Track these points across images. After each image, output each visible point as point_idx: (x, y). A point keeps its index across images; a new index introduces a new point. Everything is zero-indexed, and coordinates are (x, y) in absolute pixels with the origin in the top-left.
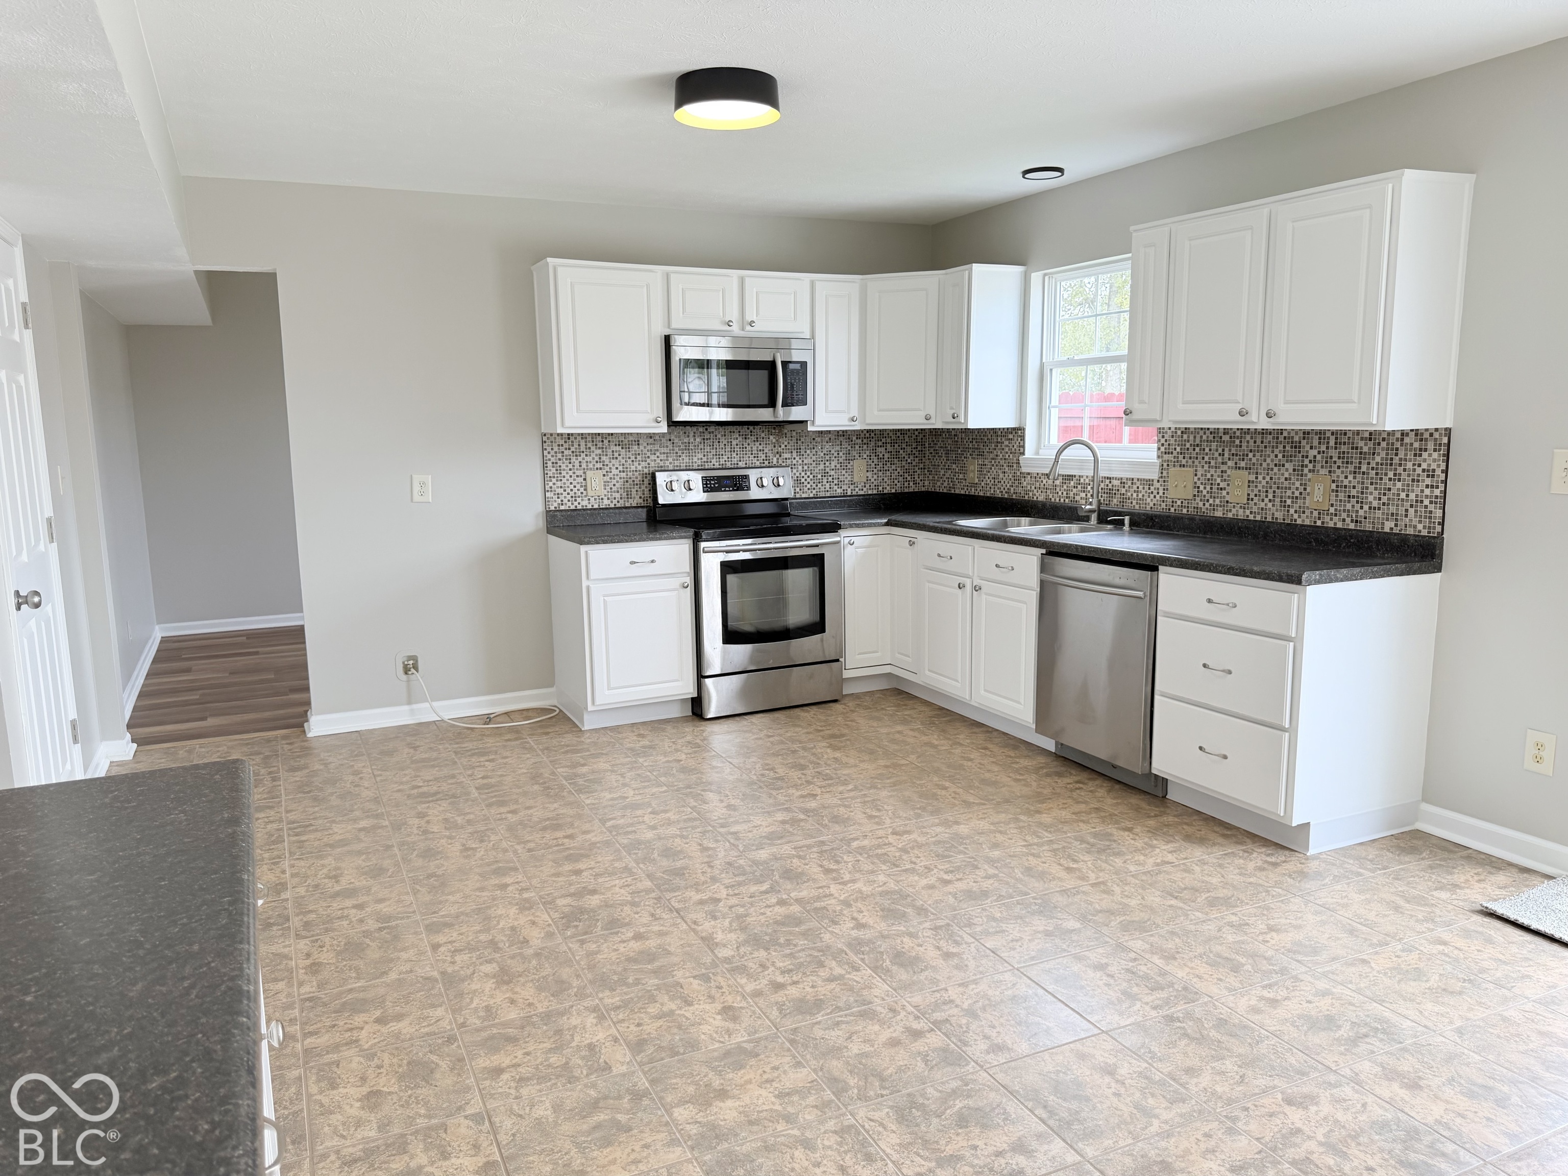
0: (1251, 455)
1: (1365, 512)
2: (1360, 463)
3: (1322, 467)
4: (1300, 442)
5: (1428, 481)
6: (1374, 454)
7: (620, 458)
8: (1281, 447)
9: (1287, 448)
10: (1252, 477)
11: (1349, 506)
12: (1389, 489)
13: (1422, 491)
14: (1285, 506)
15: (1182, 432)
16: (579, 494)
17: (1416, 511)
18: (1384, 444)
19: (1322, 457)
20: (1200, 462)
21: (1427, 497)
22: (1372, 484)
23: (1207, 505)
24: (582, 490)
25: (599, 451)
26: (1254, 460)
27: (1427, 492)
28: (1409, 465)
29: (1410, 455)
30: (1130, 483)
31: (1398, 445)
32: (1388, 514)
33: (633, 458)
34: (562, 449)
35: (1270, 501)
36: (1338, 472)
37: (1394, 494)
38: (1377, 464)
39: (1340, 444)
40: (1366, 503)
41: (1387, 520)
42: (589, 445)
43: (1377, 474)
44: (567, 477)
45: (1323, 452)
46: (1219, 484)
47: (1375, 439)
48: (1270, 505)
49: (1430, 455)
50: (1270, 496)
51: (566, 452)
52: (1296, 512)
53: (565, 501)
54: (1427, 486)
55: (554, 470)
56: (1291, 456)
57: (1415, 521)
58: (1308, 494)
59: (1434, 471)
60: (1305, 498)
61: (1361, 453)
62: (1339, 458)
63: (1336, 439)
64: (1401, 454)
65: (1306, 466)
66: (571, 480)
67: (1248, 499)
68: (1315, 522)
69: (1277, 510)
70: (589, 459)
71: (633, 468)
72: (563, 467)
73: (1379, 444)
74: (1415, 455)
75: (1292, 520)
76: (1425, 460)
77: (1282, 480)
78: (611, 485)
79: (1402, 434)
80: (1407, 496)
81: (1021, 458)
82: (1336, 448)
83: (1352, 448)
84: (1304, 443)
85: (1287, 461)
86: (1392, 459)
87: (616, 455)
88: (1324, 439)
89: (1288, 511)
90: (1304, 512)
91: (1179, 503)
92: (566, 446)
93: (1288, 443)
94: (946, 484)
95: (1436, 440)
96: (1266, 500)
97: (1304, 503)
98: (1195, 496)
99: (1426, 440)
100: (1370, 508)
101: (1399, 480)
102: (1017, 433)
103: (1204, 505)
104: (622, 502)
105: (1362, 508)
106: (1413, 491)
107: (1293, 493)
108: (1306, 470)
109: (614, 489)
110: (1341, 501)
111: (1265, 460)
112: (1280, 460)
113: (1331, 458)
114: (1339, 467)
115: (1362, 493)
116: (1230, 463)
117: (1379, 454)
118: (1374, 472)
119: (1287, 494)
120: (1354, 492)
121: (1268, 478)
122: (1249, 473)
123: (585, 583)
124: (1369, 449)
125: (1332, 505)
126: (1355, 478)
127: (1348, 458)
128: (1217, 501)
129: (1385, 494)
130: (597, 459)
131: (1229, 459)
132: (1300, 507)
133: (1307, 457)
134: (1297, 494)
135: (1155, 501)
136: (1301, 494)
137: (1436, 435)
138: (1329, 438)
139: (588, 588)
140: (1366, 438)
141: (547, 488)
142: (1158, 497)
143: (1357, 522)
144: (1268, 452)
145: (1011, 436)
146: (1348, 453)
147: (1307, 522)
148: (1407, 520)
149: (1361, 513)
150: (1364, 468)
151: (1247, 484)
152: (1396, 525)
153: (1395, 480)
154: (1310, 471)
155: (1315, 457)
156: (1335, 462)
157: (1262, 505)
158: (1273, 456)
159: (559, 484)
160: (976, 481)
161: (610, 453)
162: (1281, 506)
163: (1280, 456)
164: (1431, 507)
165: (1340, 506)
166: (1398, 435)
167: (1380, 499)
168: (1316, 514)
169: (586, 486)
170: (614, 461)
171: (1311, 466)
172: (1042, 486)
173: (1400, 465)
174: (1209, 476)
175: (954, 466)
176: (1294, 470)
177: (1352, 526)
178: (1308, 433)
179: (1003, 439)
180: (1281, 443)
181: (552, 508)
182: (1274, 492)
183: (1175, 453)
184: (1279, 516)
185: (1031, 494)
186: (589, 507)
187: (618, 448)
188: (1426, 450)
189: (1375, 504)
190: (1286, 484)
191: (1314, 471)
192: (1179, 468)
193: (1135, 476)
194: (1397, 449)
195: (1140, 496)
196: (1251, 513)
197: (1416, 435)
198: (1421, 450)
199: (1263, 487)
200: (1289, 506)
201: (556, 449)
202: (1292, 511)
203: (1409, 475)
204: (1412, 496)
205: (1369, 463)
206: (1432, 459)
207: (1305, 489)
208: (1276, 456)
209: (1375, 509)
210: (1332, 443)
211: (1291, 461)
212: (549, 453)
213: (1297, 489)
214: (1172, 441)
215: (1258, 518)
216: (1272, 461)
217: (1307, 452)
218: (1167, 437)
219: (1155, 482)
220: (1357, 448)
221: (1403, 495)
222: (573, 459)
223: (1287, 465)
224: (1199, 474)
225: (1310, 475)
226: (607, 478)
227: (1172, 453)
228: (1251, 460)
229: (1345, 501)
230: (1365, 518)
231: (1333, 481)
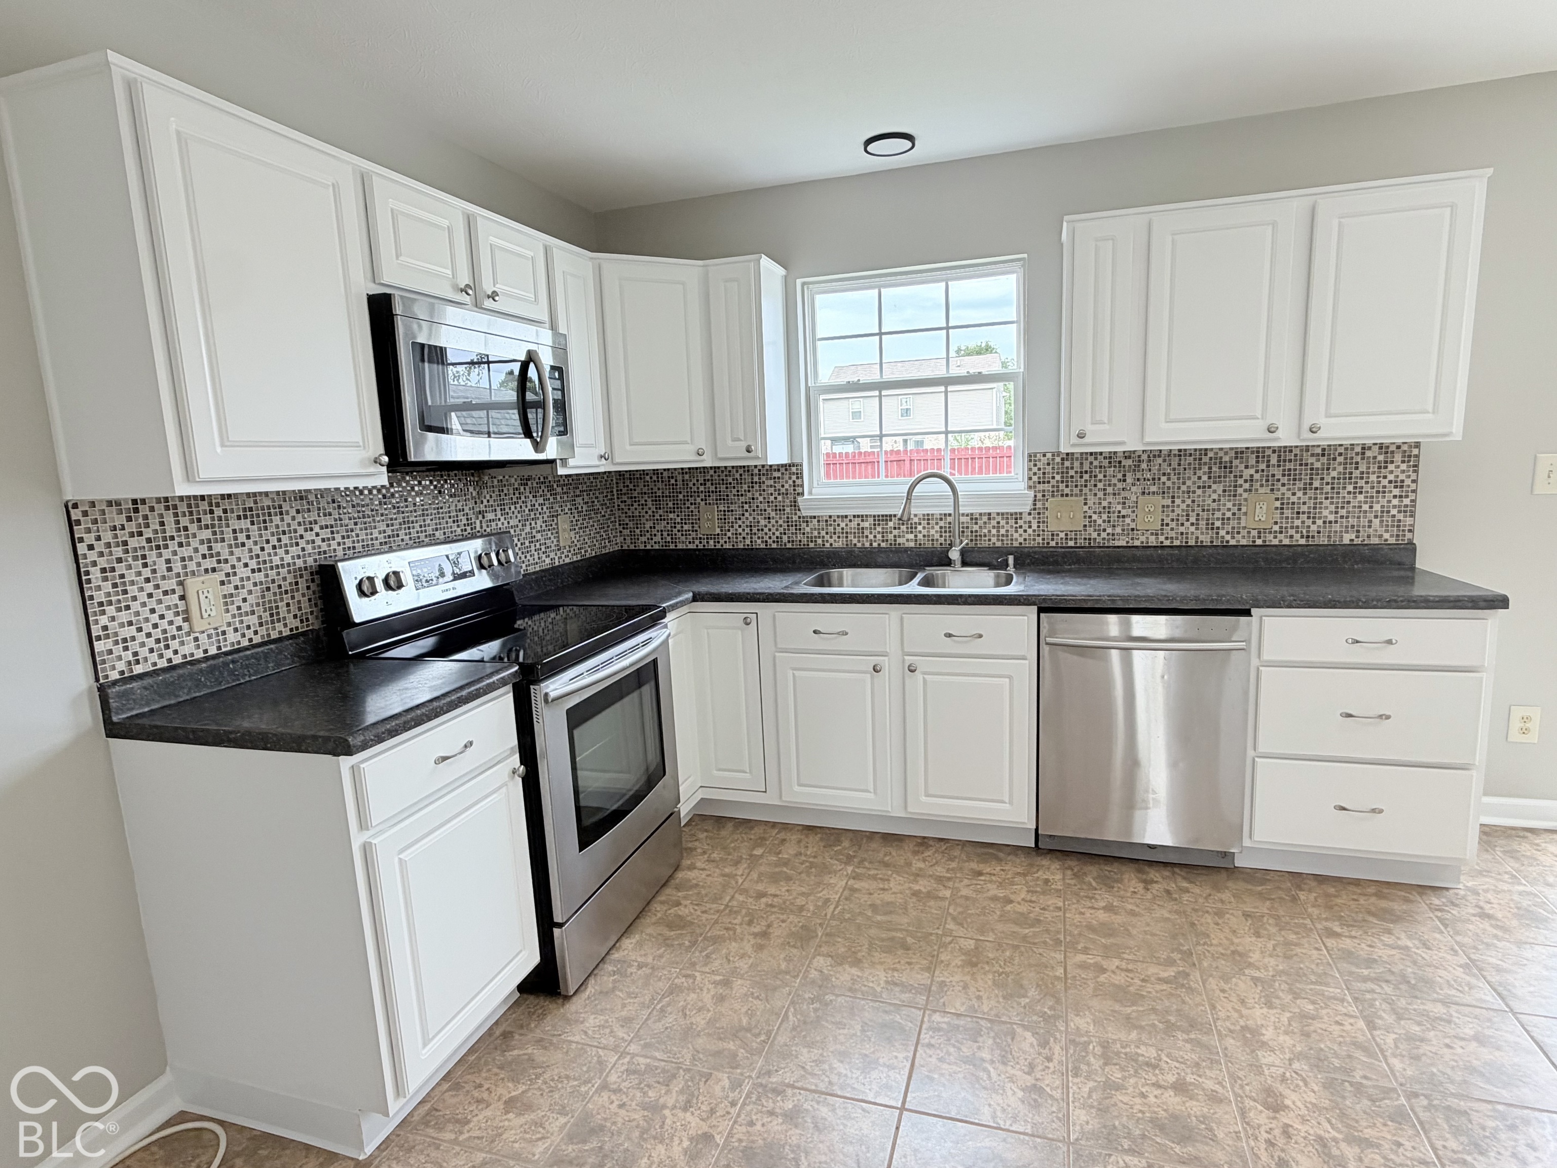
0: (1164, 479)
1: (1319, 527)
2: (1311, 479)
3: (1262, 486)
4: (1231, 462)
5: (1396, 492)
6: (1328, 469)
7: (249, 543)
8: (1206, 469)
9: (1214, 469)
10: (1169, 502)
11: (1297, 523)
12: (1349, 502)
13: (1389, 502)
14: (1212, 529)
15: (1063, 459)
16: (172, 631)
17: (1381, 522)
18: (1340, 459)
19: (1262, 476)
20: (1091, 490)
21: (1394, 507)
22: (1327, 498)
23: (1104, 535)
24: (179, 621)
25: (206, 534)
26: (1169, 484)
27: (1395, 502)
28: (1373, 478)
29: (1374, 468)
30: (985, 518)
31: (1359, 458)
32: (1347, 527)
33: (274, 541)
34: (123, 536)
35: (1192, 524)
36: (1283, 489)
37: (1354, 507)
38: (1334, 478)
39: (1285, 461)
40: (1320, 518)
41: (1347, 532)
42: (185, 521)
43: (1333, 488)
44: (142, 596)
45: (1263, 471)
46: (1119, 512)
47: (1329, 455)
48: (1193, 529)
49: (1398, 467)
50: (1193, 519)
51: (133, 543)
52: (1228, 533)
53: (144, 652)
54: (1395, 497)
55: (107, 586)
56: (1220, 477)
57: (1381, 531)
58: (1245, 514)
59: (1402, 481)
60: (1239, 519)
61: (1312, 469)
62: (1284, 475)
63: (1279, 456)
64: (1363, 467)
65: (1241, 486)
66: (152, 603)
67: (1162, 525)
68: (1254, 542)
69: (1202, 533)
70: (186, 552)
71: (276, 561)
72: (130, 576)
73: (1335, 459)
74: (1380, 467)
75: (1222, 542)
76: (1391, 472)
77: (1210, 502)
78: (238, 601)
79: (1363, 448)
80: (1371, 507)
81: (799, 499)
82: (1279, 466)
83: (1301, 465)
84: (1236, 462)
85: (1215, 482)
86: (1351, 473)
87: (242, 538)
88: (1264, 457)
89: (1217, 533)
90: (1238, 533)
91: (1062, 535)
92: (132, 527)
93: (1215, 464)
94: (658, 538)
95: (1405, 451)
96: (1187, 524)
97: (1239, 523)
98: (1085, 526)
99: (1393, 452)
100: (1325, 522)
101: (1361, 493)
102: (791, 470)
103: (1099, 535)
104: (262, 631)
105: (1314, 523)
106: (1378, 502)
107: (1224, 514)
108: (1240, 490)
109: (246, 607)
110: (1287, 518)
111: (1184, 483)
112: (1204, 482)
113: (1273, 475)
114: (1283, 485)
115: (1315, 508)
116: (1134, 489)
117: (1334, 469)
118: (1329, 486)
119: (1215, 516)
120: (1304, 508)
121: (1189, 502)
122: (1163, 498)
123: (357, 840)
124: (1323, 464)
125: (1276, 523)
126: (1305, 494)
127: (1295, 475)
128: (1118, 530)
129: (1343, 508)
130: (203, 549)
131: (1133, 485)
132: (1233, 528)
133: (1241, 476)
134: (1229, 514)
135: (1026, 536)
136: (1234, 514)
137: (1405, 448)
138: (1269, 456)
139: (366, 849)
140: (1318, 455)
141: (96, 631)
142: (1030, 531)
143: (1308, 537)
144: (1189, 473)
145: (776, 474)
146: (1295, 470)
147: (1244, 542)
148: (1371, 530)
149: (1314, 528)
150: (1316, 484)
151: (1161, 509)
152: (1357, 537)
153: (1355, 493)
154: (1245, 491)
155: (1252, 476)
156: (1278, 480)
157: (1182, 529)
158: (1195, 478)
159: (124, 616)
160: (718, 531)
161: (229, 535)
162: (1207, 529)
163: (1205, 478)
164: (1401, 516)
165: (1287, 523)
166: (1358, 449)
167: (1336, 513)
168: (1254, 533)
169: (186, 611)
170: (237, 552)
171: (1247, 486)
172: (839, 529)
173: (1362, 478)
174: (1105, 504)
175: (671, 516)
176: (1224, 491)
177: (1303, 542)
178: (1242, 452)
179: (764, 478)
180: (1205, 464)
181: (114, 675)
182: (1198, 515)
183: (1053, 482)
184: (1205, 539)
185: (820, 541)
186: (199, 654)
187: (245, 524)
188: (1392, 462)
189: (1331, 518)
190: (1215, 505)
191: (1250, 490)
192: (1060, 498)
193: (993, 510)
194: (1357, 463)
195: (1003, 531)
196: (1167, 538)
197: (1381, 448)
198: (1386, 462)
199: (1183, 510)
200: (1218, 528)
201: (107, 536)
202: (1222, 533)
203: (1373, 488)
204: (1377, 507)
205: (1322, 479)
206: (1398, 470)
207: (1239, 510)
208: (1200, 478)
209: (1330, 522)
210: (1274, 460)
211: (1220, 482)
212: (91, 547)
213: (1229, 510)
214: (1049, 469)
215: (1177, 543)
216: (1194, 483)
217: (1241, 471)
218: (1039, 465)
219: (1025, 516)
220: (1306, 465)
221: (1366, 507)
222: (152, 556)
223: (1214, 487)
224: (1090, 503)
225: (1245, 495)
226: (229, 589)
227: (1048, 482)
228: (1164, 483)
229: (1292, 518)
230: (1319, 532)
231: (1277, 499)
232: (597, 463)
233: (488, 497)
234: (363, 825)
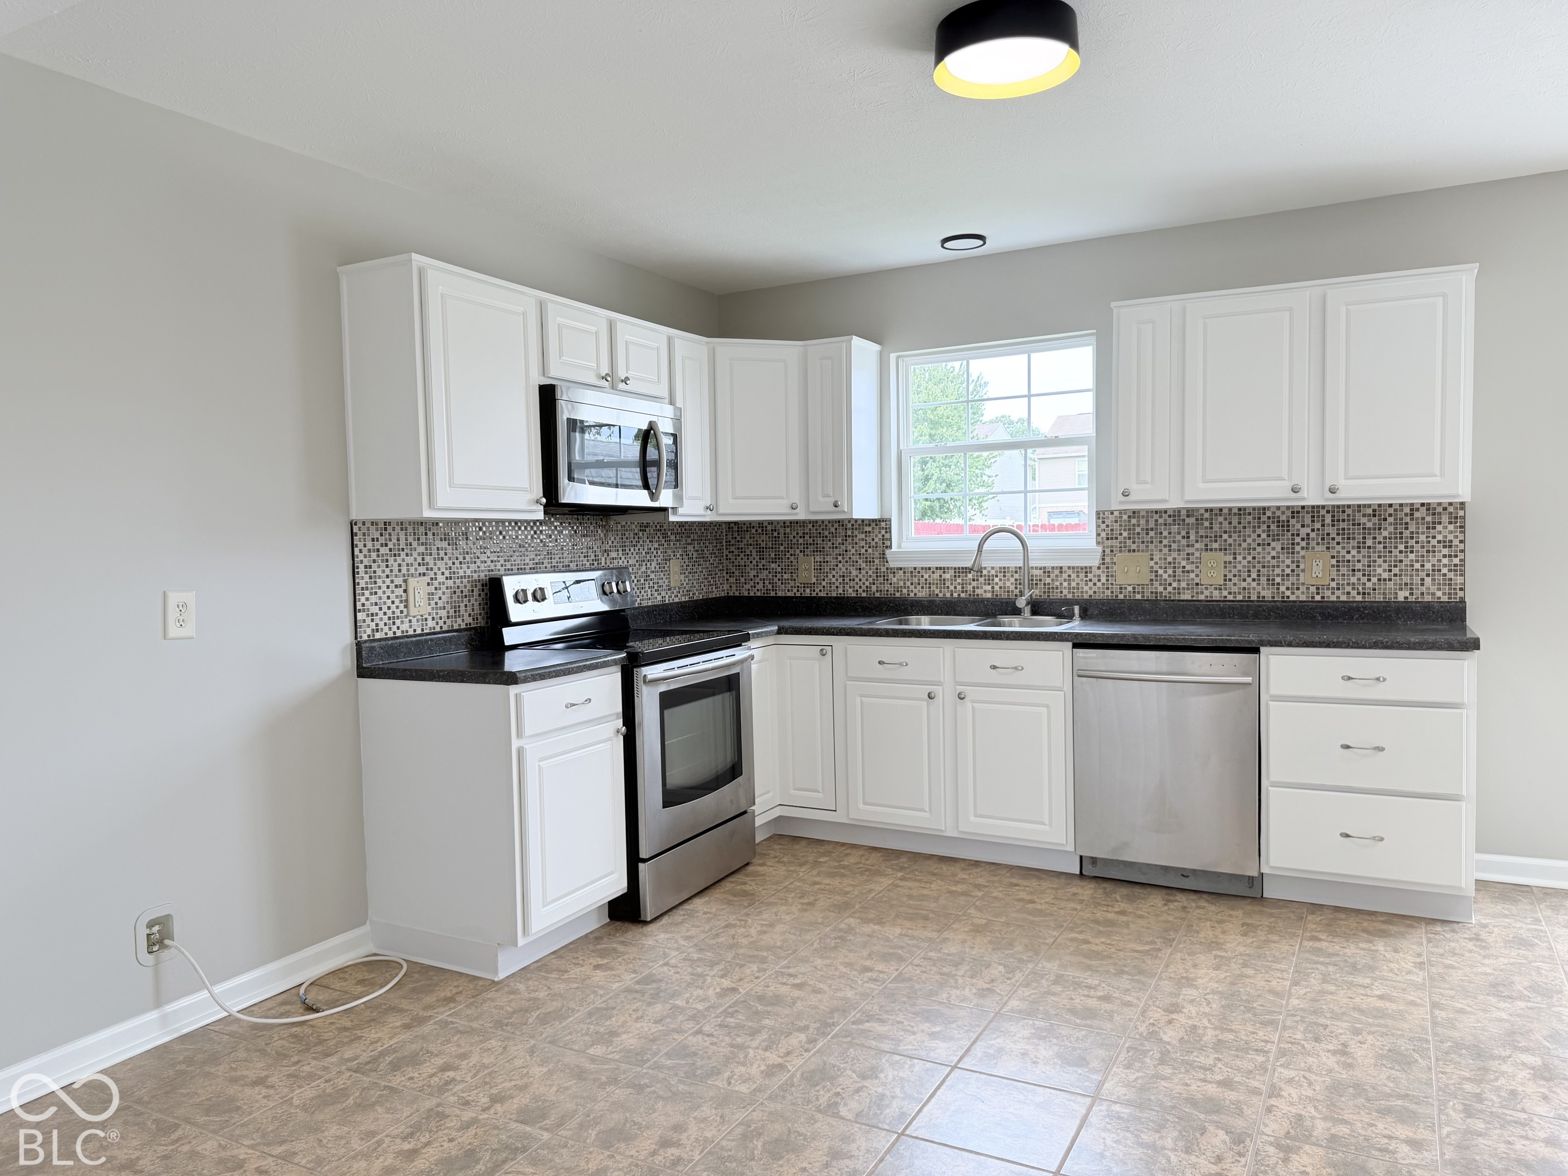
0: (1225, 536)
1: (1374, 584)
2: (1364, 538)
3: (1318, 544)
4: (1288, 521)
5: (1446, 551)
6: (1380, 529)
7: (446, 558)
8: (1264, 527)
9: (1272, 528)
10: (1230, 558)
11: (1353, 580)
12: (1401, 561)
13: (1439, 561)
14: (1273, 584)
15: (1129, 517)
16: (398, 613)
17: (1433, 580)
18: (1391, 520)
19: (1318, 535)
20: (1156, 546)
21: (1445, 566)
22: (1380, 557)
23: (1170, 589)
24: (402, 606)
25: (421, 549)
26: (1230, 541)
27: (1445, 561)
28: (1423, 538)
29: (1423, 528)
30: (1057, 572)
31: (1408, 519)
32: (1400, 584)
33: (461, 559)
34: (377, 545)
35: (1254, 580)
36: (1338, 548)
37: (1406, 565)
38: (1385, 538)
39: (1338, 521)
40: (1374, 576)
41: (1401, 589)
42: (410, 539)
43: (1385, 547)
44: (384, 588)
45: (1318, 530)
46: (1184, 567)
47: (1380, 515)
48: (1254, 584)
49: (1445, 528)
50: (1254, 575)
51: (383, 550)
52: (1288, 589)
53: (381, 625)
54: (1445, 556)
55: (367, 577)
56: (1278, 535)
57: (1433, 589)
58: (1303, 571)
59: (1451, 541)
60: (1298, 575)
61: (1364, 529)
62: (1338, 534)
63: (1333, 516)
64: (1412, 527)
65: (1298, 544)
66: (388, 593)
67: (1225, 580)
68: (1313, 597)
69: (1263, 589)
70: (409, 560)
71: (461, 573)
72: (379, 573)
73: (1385, 520)
74: (1428, 528)
75: (1283, 597)
76: (1440, 532)
77: (1268, 558)
78: (436, 598)
79: (1412, 510)
80: (1423, 566)
81: (887, 552)
82: (1334, 525)
83: (1354, 525)
84: (1293, 522)
85: (1273, 540)
86: (1401, 533)
87: (442, 553)
88: (1318, 517)
89: (1278, 589)
90: (1298, 589)
91: (1130, 589)
92: (382, 540)
93: (1273, 522)
94: (760, 586)
95: (1451, 513)
96: (1249, 580)
97: (1298, 580)
98: (1152, 580)
99: (1440, 514)
100: (1379, 580)
101: (1412, 552)
102: (881, 525)
103: (1165, 589)
104: (449, 622)
105: (1369, 580)
106: (1429, 561)
107: (1283, 571)
108: (1298, 548)
109: (440, 604)
110: (1343, 575)
111: (1245, 541)
112: (1264, 540)
113: (1328, 534)
114: (1338, 543)
115: (1369, 566)
116: (1197, 546)
117: (1385, 529)
118: (1382, 546)
119: (1275, 573)
120: (1359, 566)
121: (1250, 558)
122: (1225, 554)
123: (515, 744)
124: (1374, 524)
125: (1333, 580)
126: (1359, 552)
127: (1349, 534)
128: (1183, 584)
129: (1396, 566)
130: (419, 560)
131: (1197, 541)
132: (1293, 584)
133: (1298, 535)
134: (1288, 571)
135: (1095, 589)
136: (1293, 571)
137: (1451, 509)
138: (1323, 516)
140: (1369, 515)
141: (359, 607)
142: (1099, 584)
143: (1364, 594)
144: (1248, 531)
145: (867, 529)
146: (1349, 529)
147: (1303, 598)
148: (1424, 588)
149: (1369, 585)
150: (1369, 542)
151: (1223, 565)
152: (1412, 594)
153: (1406, 552)
154: (1303, 548)
155: (1308, 535)
156: (1333, 539)
157: (1244, 584)
158: (1254, 536)
159: (373, 599)
160: (814, 580)
161: (434, 552)
162: (1268, 584)
163: (1264, 536)
164: (1451, 575)
165: (1344, 580)
166: (1407, 510)
167: (1390, 571)
168: (1313, 589)
169: (407, 601)
170: (439, 563)
171: (1303, 544)
172: (922, 580)
173: (1412, 538)
174: (1170, 559)
175: (773, 565)
176: (1282, 549)
177: (1359, 598)
178: (1298, 512)
179: (856, 532)
180: (1264, 522)
181: (365, 637)
182: (1259, 571)
183: (1121, 538)
184: (1267, 594)
185: (905, 591)
186: (411, 632)
187: (444, 544)
188: (1440, 523)
189: (1385, 575)
190: (1274, 562)
191: (1307, 548)
192: (1127, 554)
193: (1065, 564)
194: (1407, 524)
195: (1073, 584)
196: (1230, 593)
197: (1428, 510)
198: (1434, 523)
199: (1244, 567)
200: (1278, 584)
201: (369, 544)
202: (1283, 588)
203: (1423, 547)
204: (1428, 566)
205: (1375, 538)
206: (1445, 531)
207: (1298, 566)
208: (1259, 536)
209: (1385, 580)
210: (1328, 520)
211: (1278, 540)
212: (361, 551)
213: (1288, 566)
214: (1116, 526)
215: (1240, 598)
216: (1254, 540)
217: (1298, 530)
218: (1108, 522)
219: (1095, 570)
220: (1359, 524)
221: (1417, 566)
222: (391, 559)
223: (1273, 544)
224: (1156, 558)
225: (1303, 553)
226: (431, 589)
227: (1116, 538)
228: (1225, 541)
229: (1348, 575)
230: (1374, 590)
231: (1333, 557)
232: (702, 512)
233: (613, 539)
234: (519, 735)
